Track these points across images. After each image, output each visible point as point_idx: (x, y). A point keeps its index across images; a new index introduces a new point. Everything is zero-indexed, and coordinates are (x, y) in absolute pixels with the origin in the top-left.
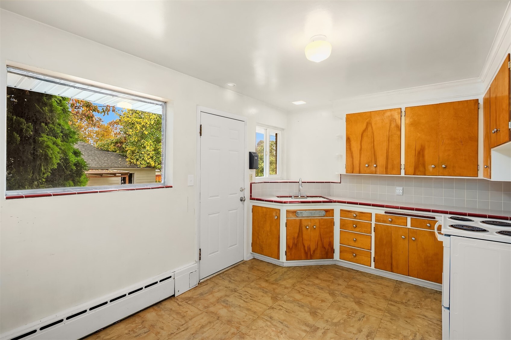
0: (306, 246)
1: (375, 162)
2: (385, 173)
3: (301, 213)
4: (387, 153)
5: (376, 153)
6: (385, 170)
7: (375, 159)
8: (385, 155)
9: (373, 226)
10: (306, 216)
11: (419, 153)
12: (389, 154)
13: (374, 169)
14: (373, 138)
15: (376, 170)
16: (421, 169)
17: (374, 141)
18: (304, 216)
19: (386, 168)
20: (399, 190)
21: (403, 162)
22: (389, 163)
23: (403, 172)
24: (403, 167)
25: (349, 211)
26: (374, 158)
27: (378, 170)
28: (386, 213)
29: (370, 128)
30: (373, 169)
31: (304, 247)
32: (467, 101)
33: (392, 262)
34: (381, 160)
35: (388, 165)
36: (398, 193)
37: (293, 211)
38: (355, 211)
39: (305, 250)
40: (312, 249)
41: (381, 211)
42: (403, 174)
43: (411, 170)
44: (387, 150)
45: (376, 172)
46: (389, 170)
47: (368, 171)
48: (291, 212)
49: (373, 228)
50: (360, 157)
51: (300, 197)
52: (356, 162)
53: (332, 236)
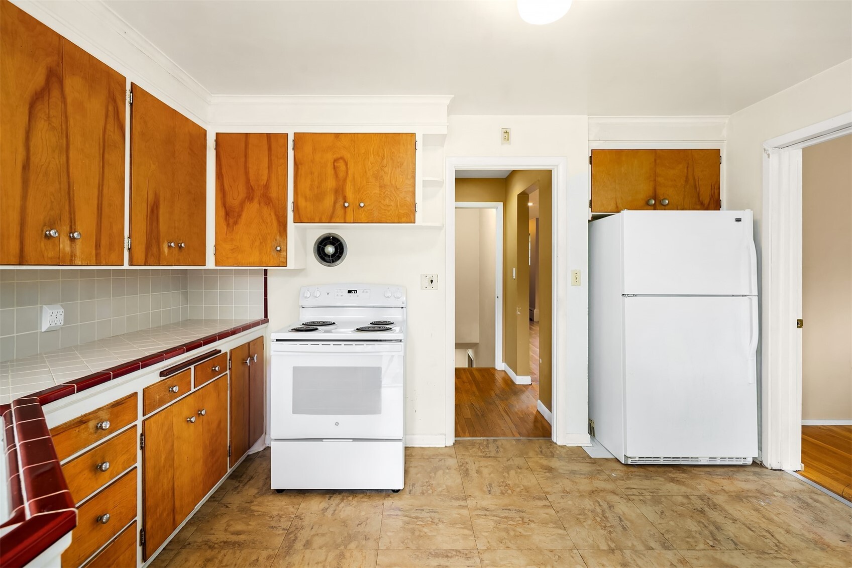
1: (71, 222)
2: (94, 262)
4: (100, 199)
5: (73, 190)
6: (94, 252)
7: (70, 214)
8: (96, 202)
12: (103, 202)
13: (68, 249)
15: (72, 252)
16: (154, 249)
19: (98, 246)
22: (102, 230)
26: (67, 208)
27: (78, 253)
35: (100, 236)
45: (72, 256)
47: (50, 255)
50: (24, 197)
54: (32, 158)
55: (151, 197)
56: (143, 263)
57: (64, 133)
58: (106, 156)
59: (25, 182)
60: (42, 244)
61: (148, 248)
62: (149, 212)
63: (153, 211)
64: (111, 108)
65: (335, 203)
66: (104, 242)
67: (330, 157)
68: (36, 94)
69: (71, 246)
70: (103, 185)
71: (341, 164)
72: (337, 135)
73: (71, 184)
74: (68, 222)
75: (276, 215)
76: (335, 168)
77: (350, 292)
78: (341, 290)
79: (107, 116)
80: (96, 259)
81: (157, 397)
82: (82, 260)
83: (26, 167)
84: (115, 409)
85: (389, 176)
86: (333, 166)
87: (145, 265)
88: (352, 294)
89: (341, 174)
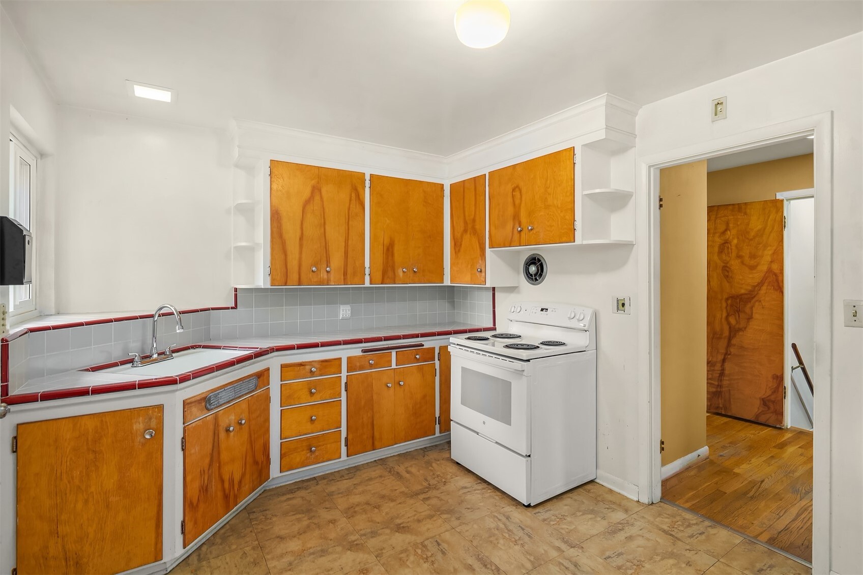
0: (226, 477)
2: (343, 283)
3: (216, 396)
5: (328, 245)
6: (342, 277)
7: (327, 258)
8: (343, 250)
9: (344, 380)
10: (225, 401)
11: (388, 249)
13: (325, 276)
14: (324, 217)
16: (390, 274)
17: (325, 223)
18: (222, 401)
19: (345, 274)
20: (344, 311)
21: (367, 264)
23: (367, 279)
24: (367, 271)
25: (301, 365)
27: (332, 279)
28: (364, 351)
29: (317, 198)
30: (323, 276)
31: (223, 481)
32: (435, 184)
33: (373, 433)
34: (337, 261)
36: (344, 316)
37: (198, 398)
38: (313, 361)
39: (224, 490)
40: (237, 478)
41: (355, 351)
42: (367, 284)
43: (379, 275)
44: (345, 242)
45: (328, 280)
46: (348, 276)
47: (315, 280)
48: (195, 402)
49: (344, 384)
50: (301, 253)
51: (155, 356)
52: (293, 263)
53: (267, 431)
54: (304, 233)
55: (387, 241)
56: (380, 283)
57: (323, 218)
58: (350, 223)
59: (301, 246)
60: (311, 275)
61: (384, 273)
62: (385, 251)
63: (389, 250)
64: (353, 195)
65: (513, 228)
66: (350, 271)
67: (509, 188)
68: (306, 201)
69: (327, 275)
70: (348, 240)
71: (517, 193)
72: (514, 166)
73: (327, 242)
74: (325, 262)
75: (479, 242)
76: (513, 196)
77: (542, 310)
78: (536, 307)
79: (350, 200)
80: (344, 282)
81: (358, 364)
82: (334, 282)
83: (301, 239)
84: (325, 364)
85: (552, 196)
86: (511, 195)
87: (382, 284)
88: (544, 312)
89: (517, 202)
